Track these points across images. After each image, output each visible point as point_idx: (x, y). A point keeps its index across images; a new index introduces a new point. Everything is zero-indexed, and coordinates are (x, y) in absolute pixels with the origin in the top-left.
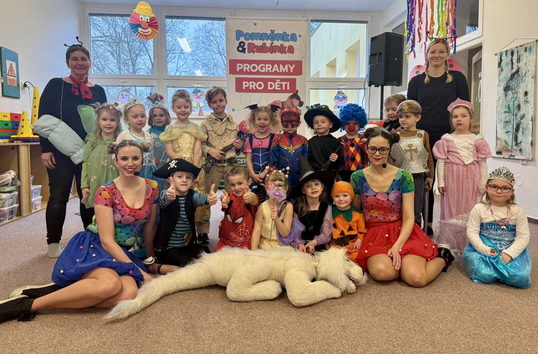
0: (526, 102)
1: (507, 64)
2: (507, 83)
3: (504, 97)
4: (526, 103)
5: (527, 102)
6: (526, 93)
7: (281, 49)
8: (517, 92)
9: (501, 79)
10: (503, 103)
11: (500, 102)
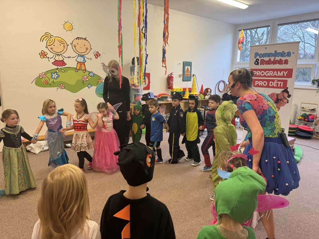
7: (280, 62)
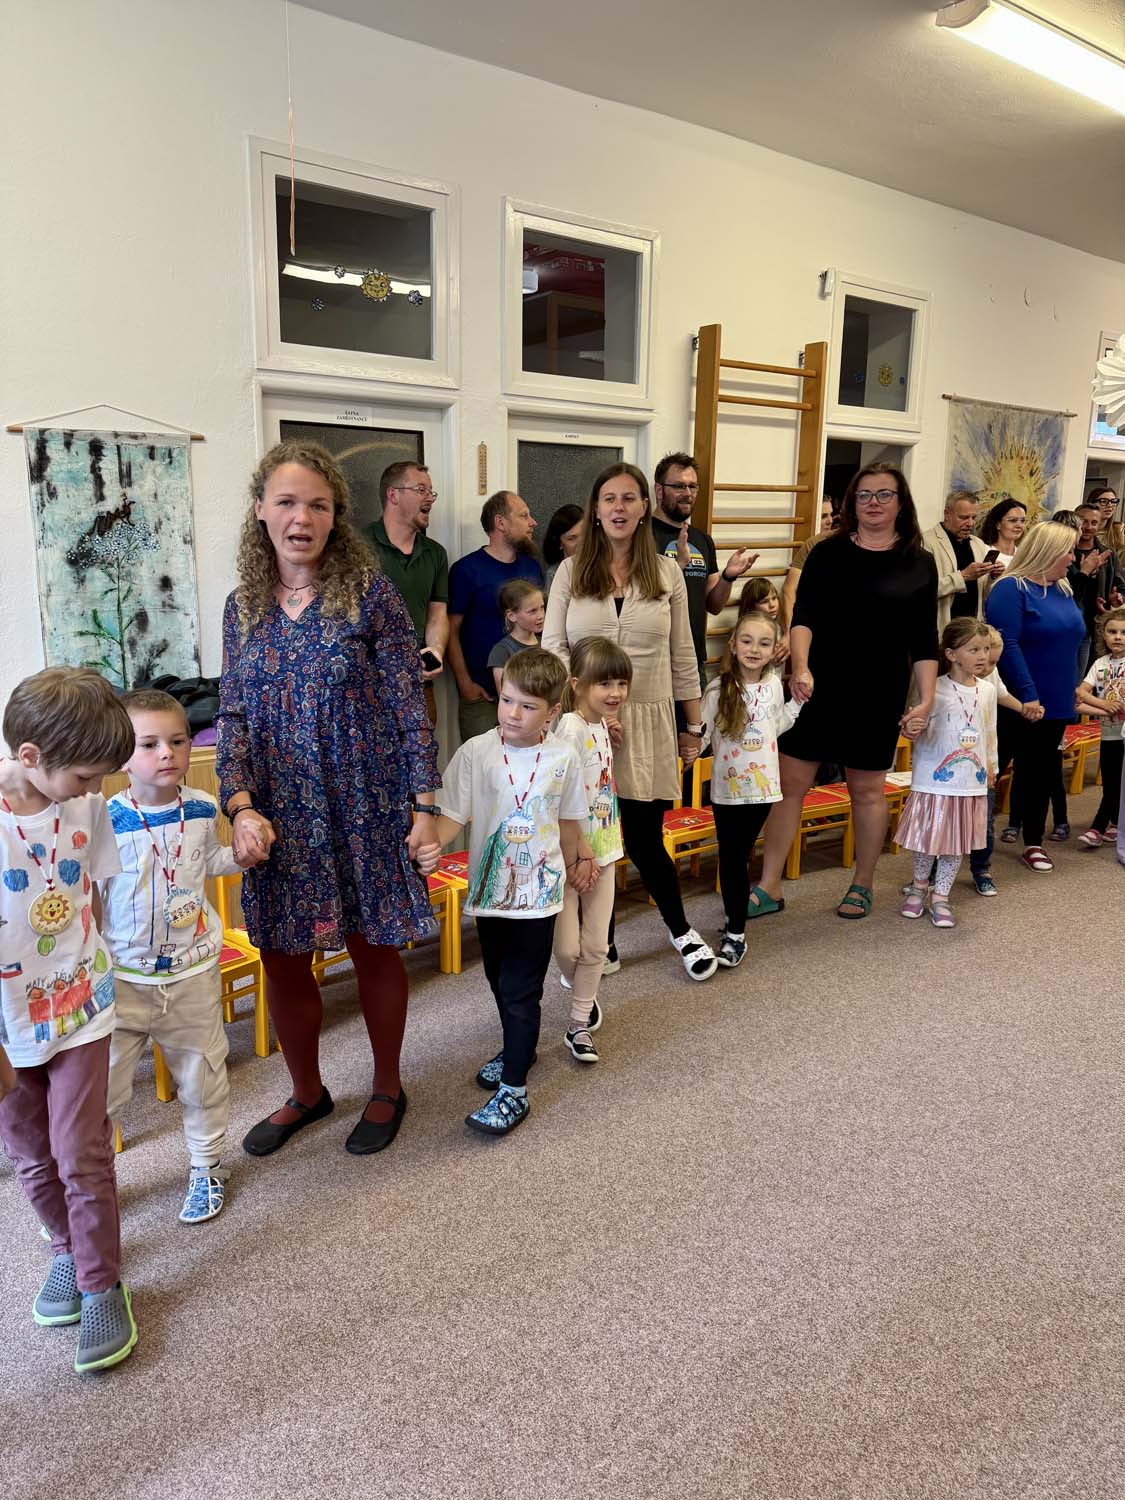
0: (169, 606)
1: (73, 478)
2: (82, 541)
3: (73, 586)
4: (167, 609)
5: (172, 607)
6: (166, 583)
8: (129, 574)
9: (48, 522)
10: (68, 602)
11: (57, 599)
